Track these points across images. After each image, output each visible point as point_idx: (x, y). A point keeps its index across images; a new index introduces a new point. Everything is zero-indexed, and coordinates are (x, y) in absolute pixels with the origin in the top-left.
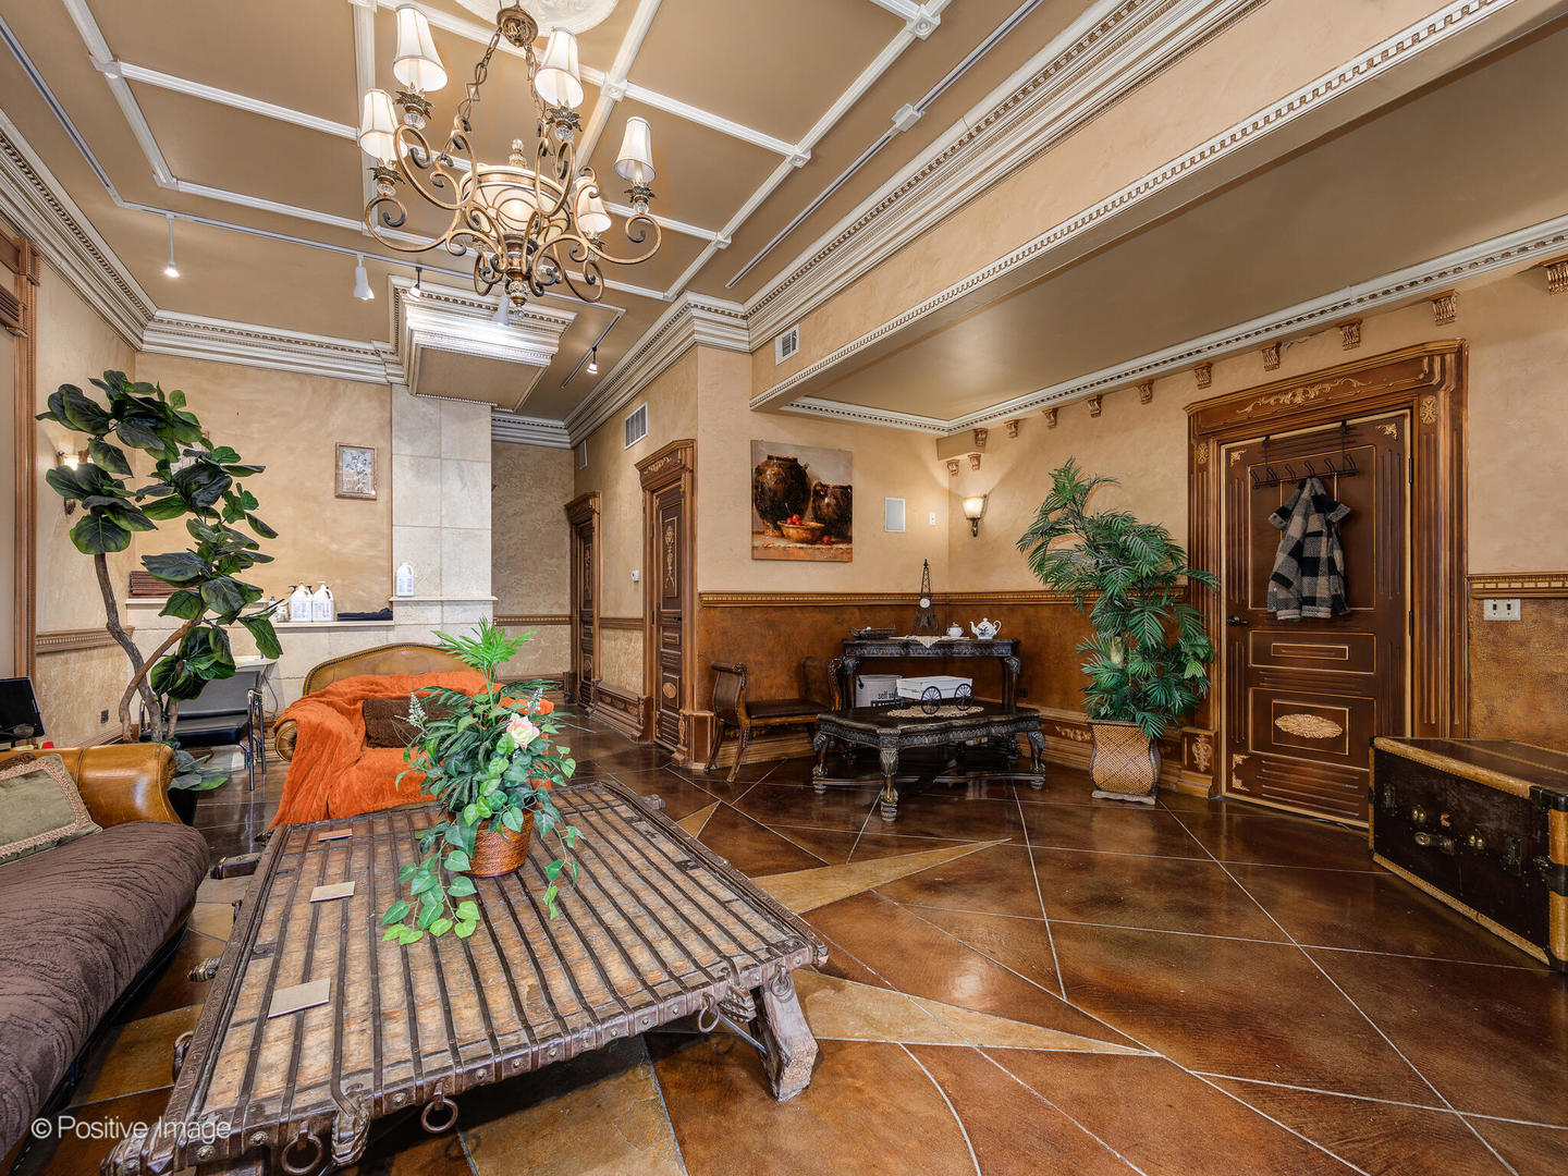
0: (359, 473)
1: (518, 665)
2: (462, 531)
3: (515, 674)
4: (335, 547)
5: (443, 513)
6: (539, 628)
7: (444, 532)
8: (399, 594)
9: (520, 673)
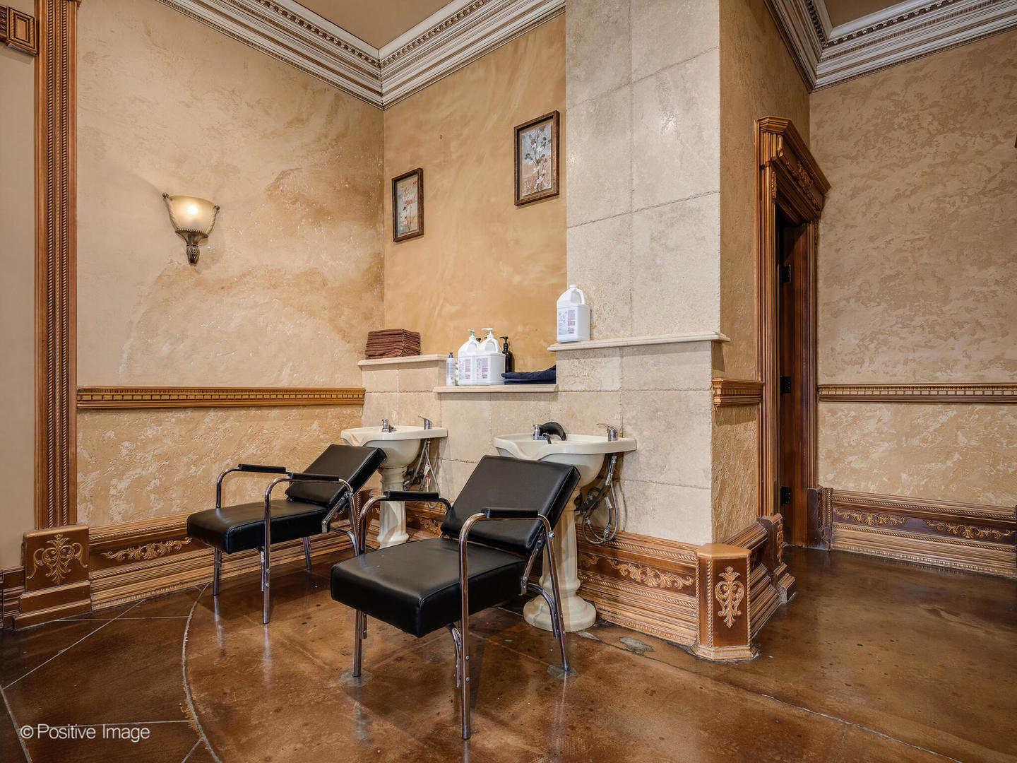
0: (538, 162)
1: (904, 476)
2: (667, 208)
3: (898, 492)
4: (517, 279)
5: (636, 182)
6: (953, 411)
7: (637, 218)
8: (560, 338)
9: (908, 493)
